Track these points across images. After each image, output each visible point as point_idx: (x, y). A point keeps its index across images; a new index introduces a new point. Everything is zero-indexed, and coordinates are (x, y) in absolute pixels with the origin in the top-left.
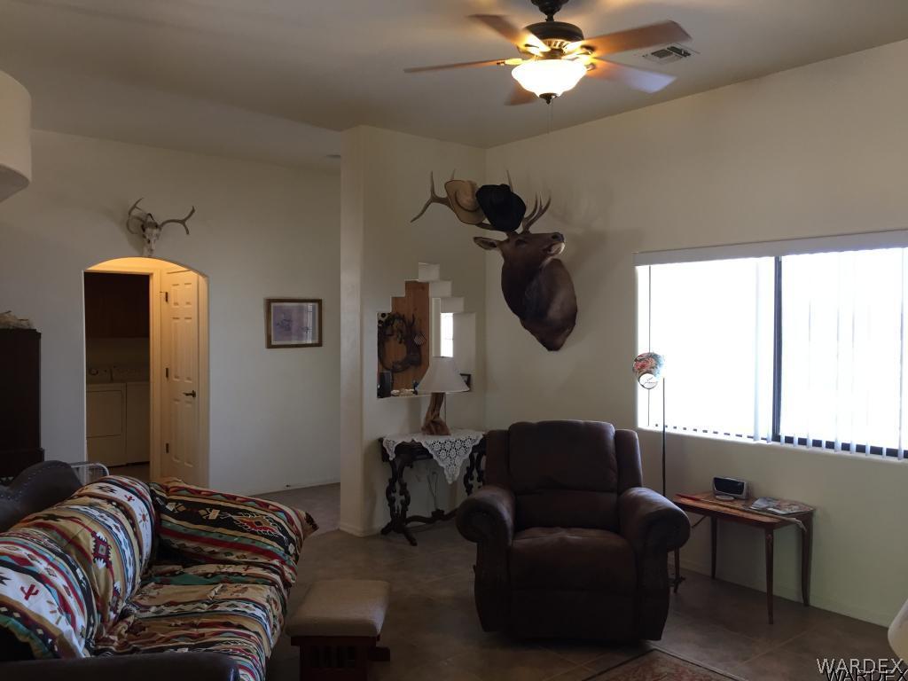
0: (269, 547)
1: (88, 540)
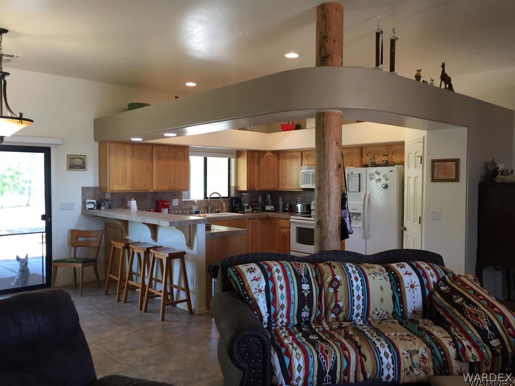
0: (469, 332)
1: (328, 276)
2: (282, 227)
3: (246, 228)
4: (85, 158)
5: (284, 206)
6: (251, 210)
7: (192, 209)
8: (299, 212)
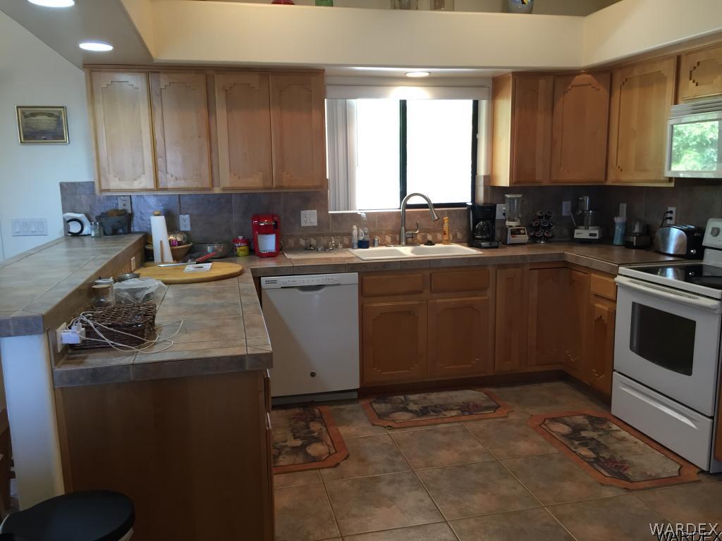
2: (596, 295)
3: (490, 292)
4: (60, 112)
5: (628, 231)
6: (524, 238)
7: (350, 234)
8: (671, 250)
